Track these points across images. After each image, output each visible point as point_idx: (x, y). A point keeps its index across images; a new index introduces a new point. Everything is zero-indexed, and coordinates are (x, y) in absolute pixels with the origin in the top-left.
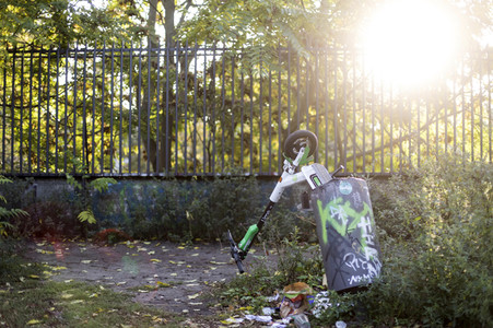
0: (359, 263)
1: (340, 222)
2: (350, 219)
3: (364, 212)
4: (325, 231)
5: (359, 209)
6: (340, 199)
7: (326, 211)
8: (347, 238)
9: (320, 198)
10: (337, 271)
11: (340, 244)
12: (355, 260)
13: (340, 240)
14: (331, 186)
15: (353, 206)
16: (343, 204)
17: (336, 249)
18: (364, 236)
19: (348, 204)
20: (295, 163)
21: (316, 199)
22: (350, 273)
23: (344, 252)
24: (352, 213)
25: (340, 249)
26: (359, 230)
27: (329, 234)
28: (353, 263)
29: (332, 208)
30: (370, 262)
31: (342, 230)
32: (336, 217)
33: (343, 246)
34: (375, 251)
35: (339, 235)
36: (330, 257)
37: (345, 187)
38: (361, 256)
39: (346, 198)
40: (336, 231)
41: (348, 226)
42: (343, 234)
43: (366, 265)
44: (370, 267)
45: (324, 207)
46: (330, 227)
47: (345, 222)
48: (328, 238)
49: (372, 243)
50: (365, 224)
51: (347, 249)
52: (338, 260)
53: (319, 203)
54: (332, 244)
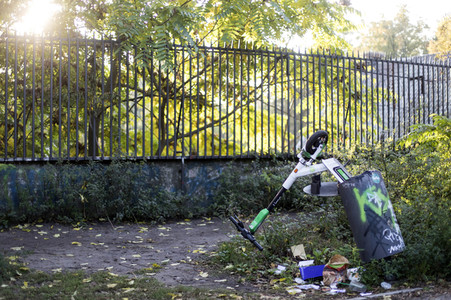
0: (394, 236)
1: (376, 205)
2: (383, 203)
4: (363, 213)
5: (385, 195)
6: (374, 187)
7: (363, 197)
8: (383, 217)
9: (357, 186)
10: (378, 243)
11: (378, 222)
12: (391, 234)
13: (378, 219)
14: (366, 177)
15: (382, 192)
16: (376, 191)
17: (375, 227)
18: (392, 215)
19: (379, 191)
20: (314, 156)
22: (389, 244)
23: (382, 228)
24: (383, 197)
25: (379, 226)
26: (389, 211)
27: (368, 215)
28: (389, 237)
29: (368, 194)
30: (399, 234)
31: (378, 211)
32: (373, 201)
33: (381, 224)
34: (399, 226)
35: (377, 215)
36: (369, 233)
37: (376, 177)
38: (394, 231)
39: (378, 186)
40: (374, 212)
41: (382, 208)
42: (380, 214)
43: (398, 238)
45: (361, 194)
46: (368, 209)
47: (380, 205)
48: (367, 218)
49: (396, 220)
50: (390, 206)
51: (384, 226)
52: (378, 235)
53: (356, 191)
54: (371, 223)
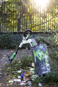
0: (45, 68)
1: (40, 57)
2: (43, 56)
3: (46, 54)
4: (35, 59)
5: (45, 53)
6: (40, 50)
7: (36, 53)
8: (42, 61)
9: (34, 50)
10: (39, 70)
11: (40, 63)
12: (44, 67)
13: (40, 62)
14: (37, 46)
15: (43, 52)
16: (40, 51)
17: (38, 64)
18: (46, 60)
19: (42, 52)
20: (26, 38)
21: (33, 50)
22: (42, 71)
23: (41, 65)
24: (43, 54)
25: (40, 64)
26: (45, 59)
27: (37, 60)
28: (43, 68)
29: (37, 53)
30: (48, 67)
31: (40, 59)
32: (39, 55)
33: (41, 63)
34: (49, 64)
35: (40, 60)
36: (37, 66)
37: (41, 47)
38: (45, 66)
40: (39, 59)
41: (42, 58)
42: (41, 60)
43: (47, 68)
44: (48, 69)
45: (35, 52)
46: (37, 58)
47: (41, 57)
48: (36, 61)
49: (48, 62)
50: (46, 57)
51: (42, 64)
52: (39, 67)
53: (34, 51)
54: (37, 63)
